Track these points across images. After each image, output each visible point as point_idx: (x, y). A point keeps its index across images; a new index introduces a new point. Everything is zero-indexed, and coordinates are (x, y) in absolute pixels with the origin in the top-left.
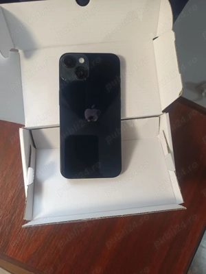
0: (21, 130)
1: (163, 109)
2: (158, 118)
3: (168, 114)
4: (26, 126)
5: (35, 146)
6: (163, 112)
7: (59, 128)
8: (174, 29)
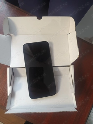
0: (8, 69)
1: (71, 63)
2: (69, 67)
3: (73, 65)
4: (10, 67)
5: (14, 75)
6: (71, 64)
7: (25, 68)
8: (76, 30)
